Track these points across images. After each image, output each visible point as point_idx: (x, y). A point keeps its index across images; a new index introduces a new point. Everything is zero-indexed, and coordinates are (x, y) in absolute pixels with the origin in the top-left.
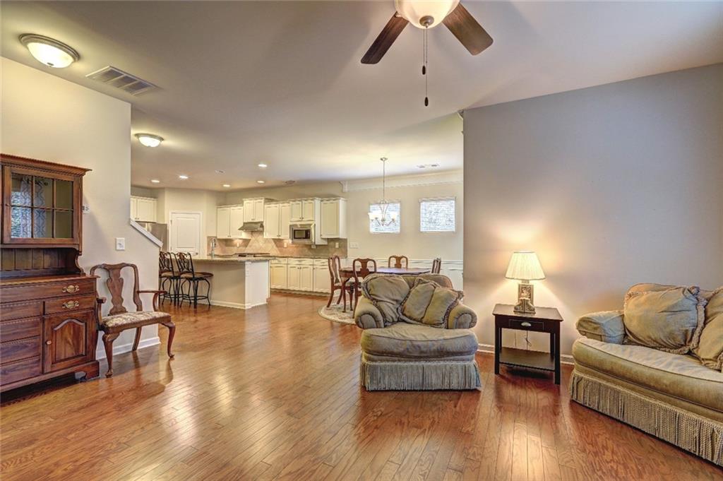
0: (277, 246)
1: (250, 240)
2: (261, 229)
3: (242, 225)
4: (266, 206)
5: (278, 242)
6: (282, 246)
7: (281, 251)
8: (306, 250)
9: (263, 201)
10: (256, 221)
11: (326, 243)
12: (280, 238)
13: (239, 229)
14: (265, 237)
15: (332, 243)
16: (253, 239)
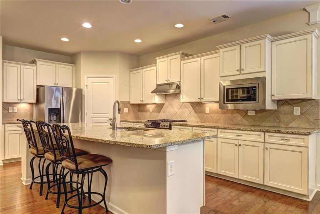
0: (196, 112)
1: (163, 104)
2: (178, 91)
3: (154, 87)
4: (183, 62)
5: (198, 106)
6: (203, 112)
7: (202, 119)
8: (239, 117)
9: (179, 56)
10: (171, 81)
11: (275, 108)
12: (202, 101)
13: (152, 92)
14: (182, 100)
15: (286, 108)
16: (167, 104)
